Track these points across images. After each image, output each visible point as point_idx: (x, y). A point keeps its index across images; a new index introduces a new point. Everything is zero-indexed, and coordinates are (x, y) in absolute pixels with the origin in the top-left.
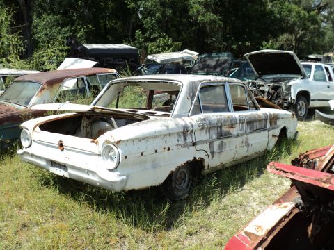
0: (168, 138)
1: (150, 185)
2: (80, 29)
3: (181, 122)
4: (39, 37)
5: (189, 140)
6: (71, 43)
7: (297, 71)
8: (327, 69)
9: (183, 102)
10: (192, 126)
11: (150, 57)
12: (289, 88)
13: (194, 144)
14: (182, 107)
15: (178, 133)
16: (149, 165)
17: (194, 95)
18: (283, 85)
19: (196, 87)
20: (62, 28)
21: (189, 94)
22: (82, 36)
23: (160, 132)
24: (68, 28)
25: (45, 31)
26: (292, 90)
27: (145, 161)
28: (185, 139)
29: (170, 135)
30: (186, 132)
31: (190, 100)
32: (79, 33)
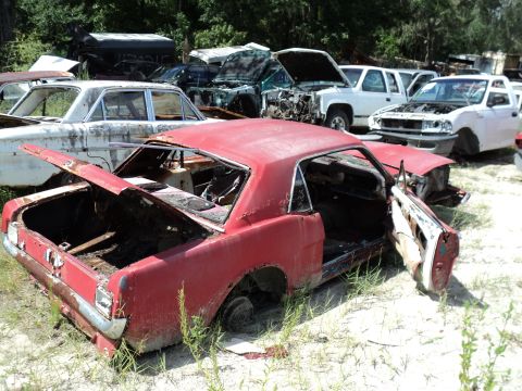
0: (49, 142)
1: (27, 184)
2: (98, 9)
3: (68, 127)
4: (38, 21)
5: (78, 145)
6: (73, 31)
7: (335, 77)
8: (393, 76)
9: (78, 108)
10: (82, 132)
11: (194, 53)
12: (318, 100)
13: (85, 150)
14: (75, 113)
15: (63, 138)
16: (25, 165)
17: (93, 102)
18: (312, 94)
19: (98, 94)
20: (72, 6)
21: (87, 100)
22: (100, 20)
23: (37, 135)
24: (81, 8)
25: (46, 11)
26: (322, 102)
27: (20, 161)
28: (73, 144)
29: (51, 138)
30: (72, 137)
31: (87, 107)
32: (96, 15)
